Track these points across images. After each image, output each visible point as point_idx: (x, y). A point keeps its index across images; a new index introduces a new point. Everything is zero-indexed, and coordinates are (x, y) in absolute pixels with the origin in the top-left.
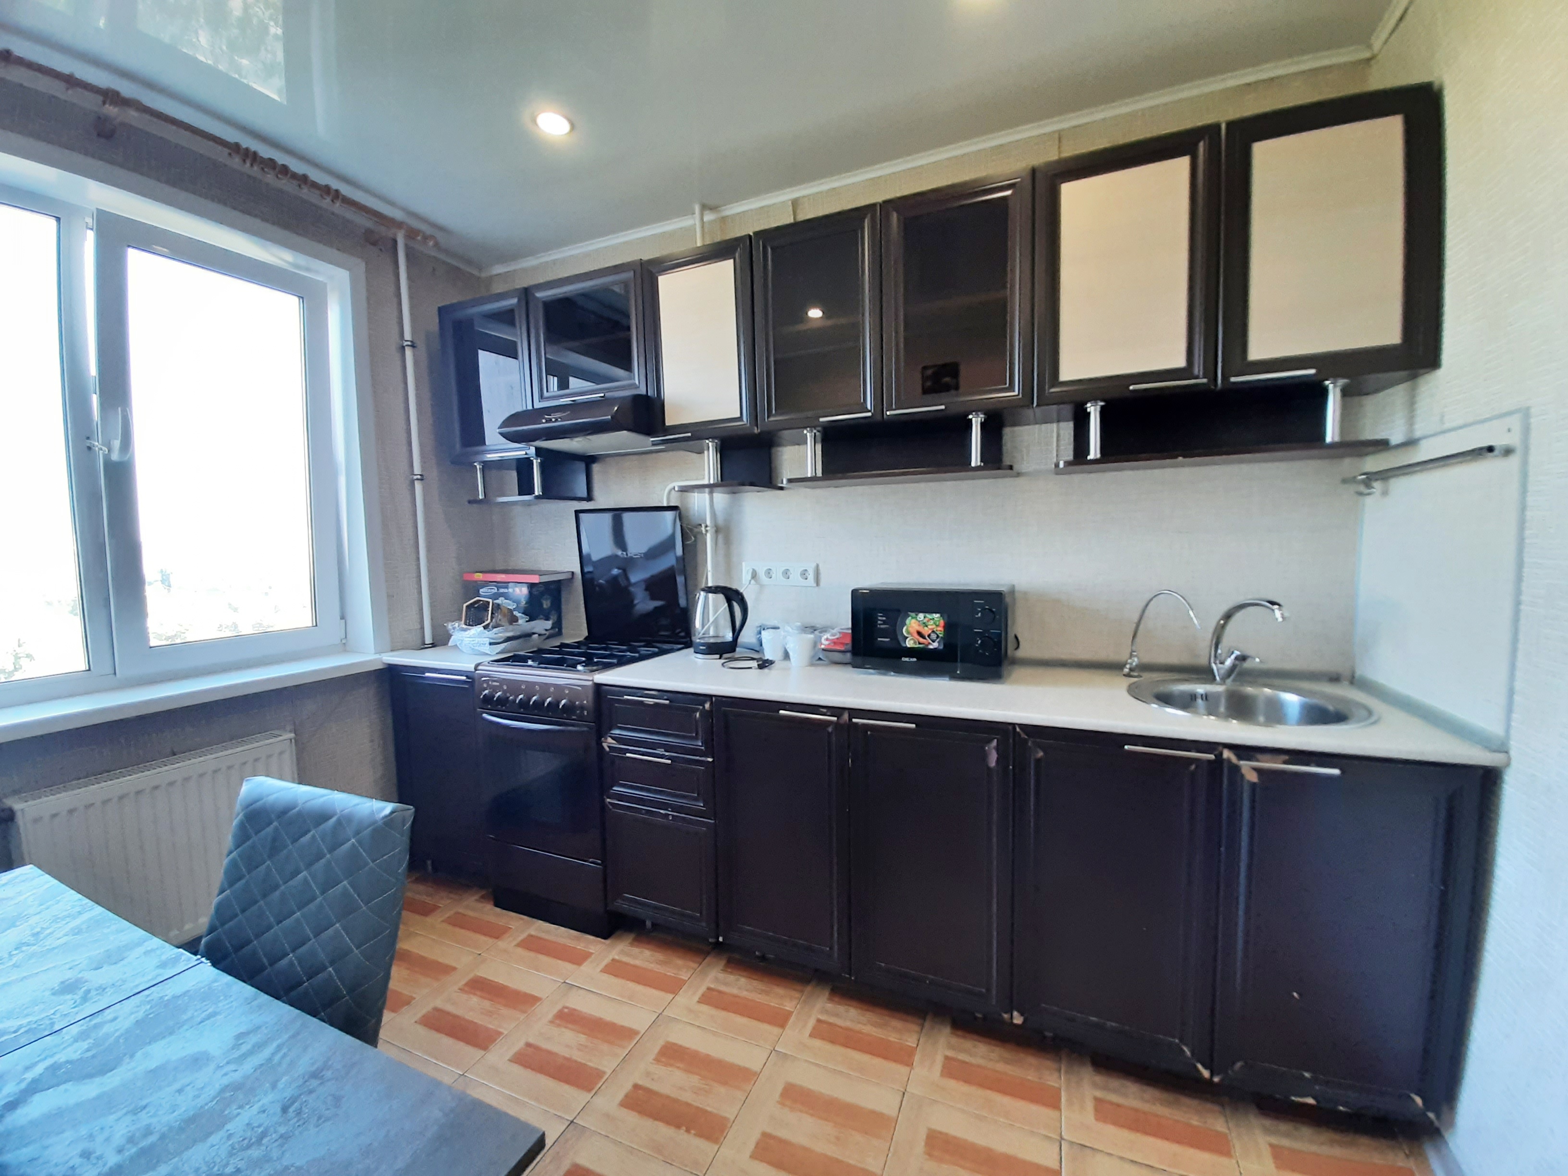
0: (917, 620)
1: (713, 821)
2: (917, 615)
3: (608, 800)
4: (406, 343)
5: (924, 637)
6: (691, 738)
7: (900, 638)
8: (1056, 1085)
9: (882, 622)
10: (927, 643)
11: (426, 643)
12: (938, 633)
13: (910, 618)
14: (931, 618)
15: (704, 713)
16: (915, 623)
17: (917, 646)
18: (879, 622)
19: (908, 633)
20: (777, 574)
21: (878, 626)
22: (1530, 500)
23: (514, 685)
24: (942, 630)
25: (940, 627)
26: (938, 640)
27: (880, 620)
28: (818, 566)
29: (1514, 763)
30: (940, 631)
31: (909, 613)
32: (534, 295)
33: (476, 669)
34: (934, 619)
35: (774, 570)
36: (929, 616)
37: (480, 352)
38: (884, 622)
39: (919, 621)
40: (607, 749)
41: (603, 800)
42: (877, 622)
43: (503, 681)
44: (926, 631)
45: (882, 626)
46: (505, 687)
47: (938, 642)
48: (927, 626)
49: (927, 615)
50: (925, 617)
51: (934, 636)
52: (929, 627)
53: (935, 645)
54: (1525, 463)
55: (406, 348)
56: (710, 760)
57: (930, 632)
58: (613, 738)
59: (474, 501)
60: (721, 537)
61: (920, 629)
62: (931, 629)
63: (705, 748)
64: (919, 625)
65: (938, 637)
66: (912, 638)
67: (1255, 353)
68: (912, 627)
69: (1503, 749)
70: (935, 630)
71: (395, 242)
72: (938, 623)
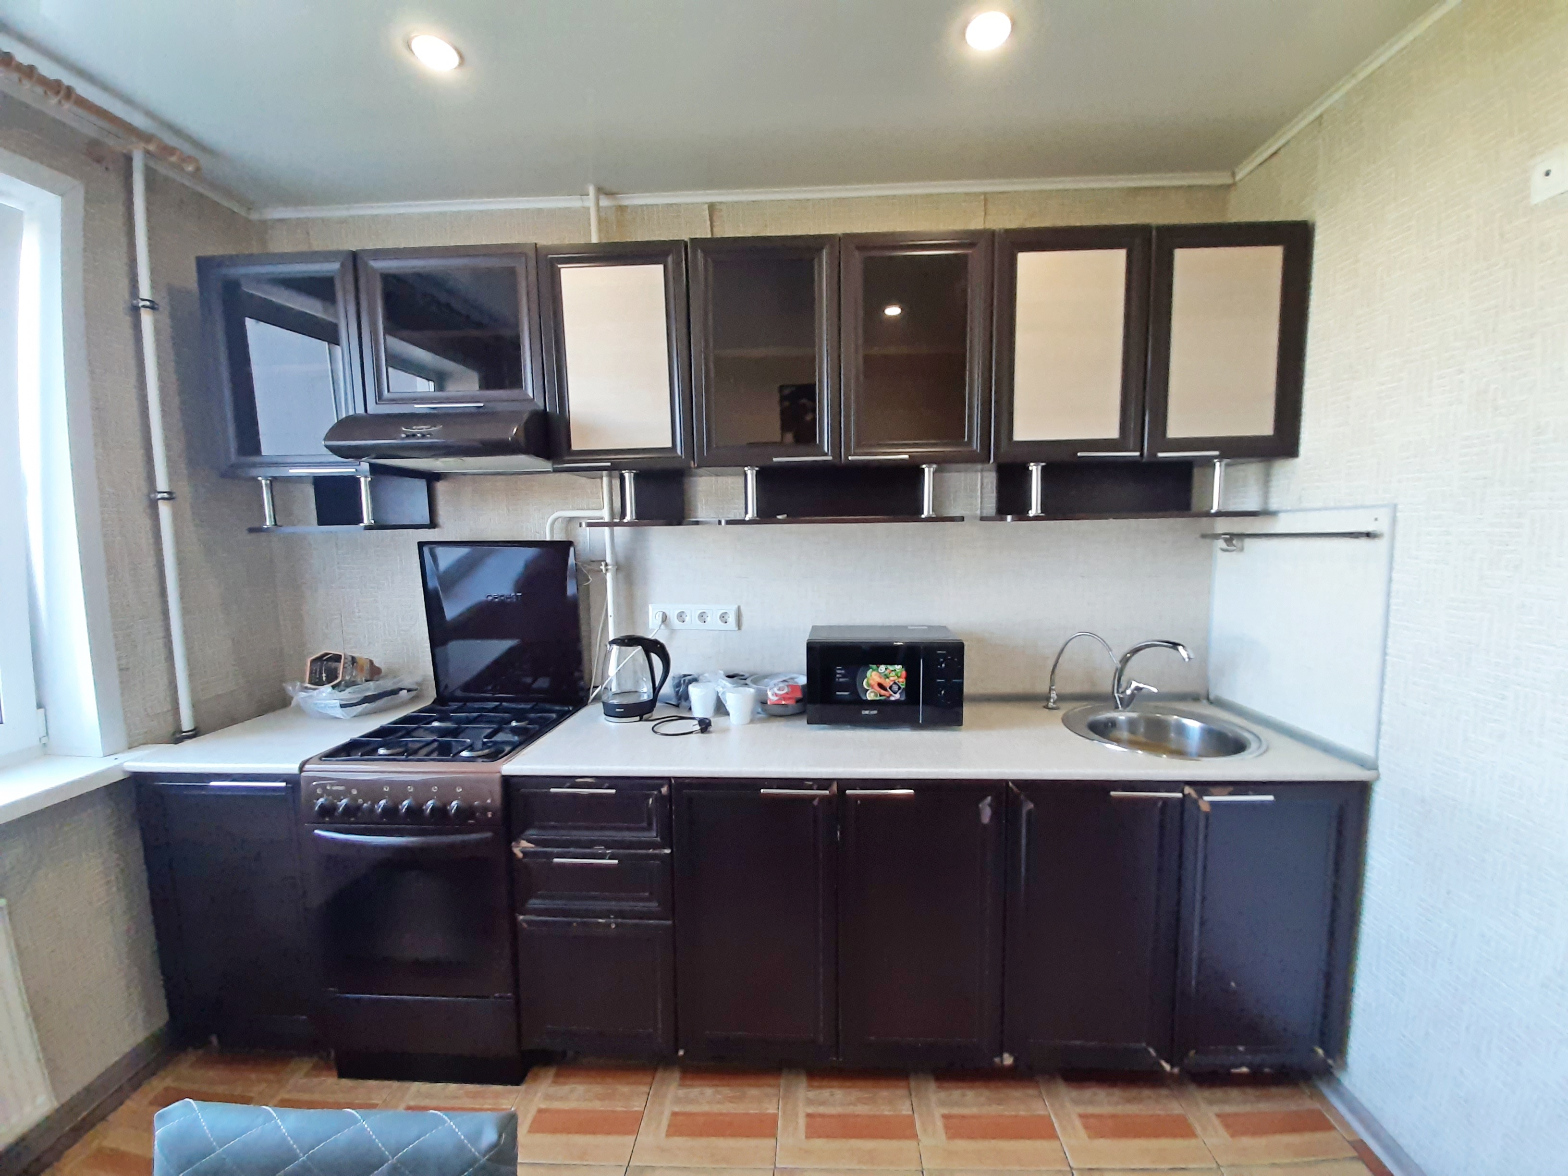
0: (878, 672)
1: (669, 922)
2: (878, 667)
3: (521, 917)
4: (142, 303)
5: (885, 690)
6: (643, 829)
7: (859, 690)
8: (1045, 1113)
9: (840, 676)
10: (888, 695)
11: (184, 730)
12: (900, 684)
13: (871, 670)
14: (893, 669)
15: (660, 798)
16: (875, 675)
17: (878, 698)
18: (838, 676)
19: (869, 685)
20: (692, 618)
21: (837, 680)
22: (1395, 575)
23: (372, 790)
24: (904, 680)
25: (902, 678)
26: (900, 691)
27: (839, 674)
28: (739, 608)
29: (1383, 778)
30: (902, 682)
31: (871, 665)
32: (366, 264)
33: (301, 769)
34: (895, 670)
35: (688, 613)
36: (891, 668)
37: (249, 323)
38: (844, 676)
39: (880, 673)
40: (520, 855)
41: (515, 919)
42: (836, 675)
43: (349, 784)
44: (887, 683)
45: (841, 680)
46: (354, 792)
47: (900, 694)
48: (888, 678)
49: (889, 667)
50: (886, 669)
51: (895, 688)
52: (892, 678)
53: (897, 696)
54: (1392, 548)
55: (143, 311)
56: (668, 851)
57: (891, 683)
58: (529, 841)
59: (256, 530)
60: (621, 576)
61: (882, 681)
62: (892, 681)
63: (661, 838)
64: (880, 677)
65: (899, 688)
66: (872, 690)
67: (1173, 432)
68: (873, 680)
69: (1375, 768)
70: (897, 681)
71: (129, 159)
72: (899, 675)
